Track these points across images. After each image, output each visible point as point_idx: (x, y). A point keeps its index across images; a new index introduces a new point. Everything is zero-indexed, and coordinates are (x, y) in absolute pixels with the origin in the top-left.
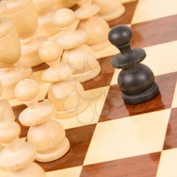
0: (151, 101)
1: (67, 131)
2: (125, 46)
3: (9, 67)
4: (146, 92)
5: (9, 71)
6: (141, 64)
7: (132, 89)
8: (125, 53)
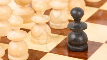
0: (80, 53)
1: (29, 50)
2: (77, 19)
3: (22, 6)
4: (79, 47)
5: (21, 8)
6: (83, 32)
7: (73, 42)
8: (77, 23)
